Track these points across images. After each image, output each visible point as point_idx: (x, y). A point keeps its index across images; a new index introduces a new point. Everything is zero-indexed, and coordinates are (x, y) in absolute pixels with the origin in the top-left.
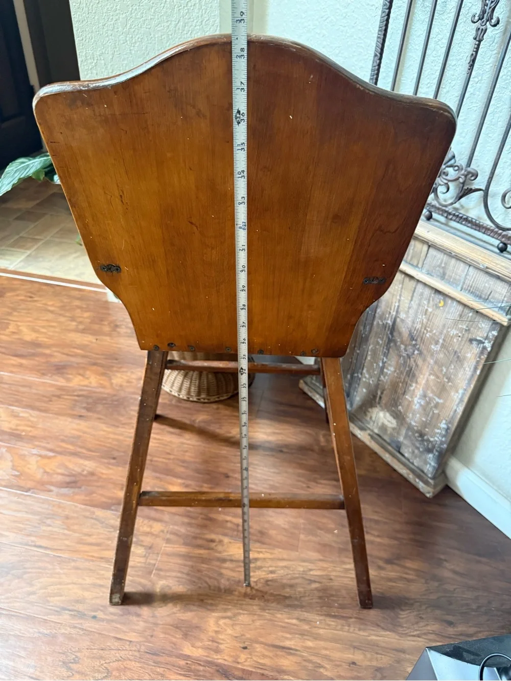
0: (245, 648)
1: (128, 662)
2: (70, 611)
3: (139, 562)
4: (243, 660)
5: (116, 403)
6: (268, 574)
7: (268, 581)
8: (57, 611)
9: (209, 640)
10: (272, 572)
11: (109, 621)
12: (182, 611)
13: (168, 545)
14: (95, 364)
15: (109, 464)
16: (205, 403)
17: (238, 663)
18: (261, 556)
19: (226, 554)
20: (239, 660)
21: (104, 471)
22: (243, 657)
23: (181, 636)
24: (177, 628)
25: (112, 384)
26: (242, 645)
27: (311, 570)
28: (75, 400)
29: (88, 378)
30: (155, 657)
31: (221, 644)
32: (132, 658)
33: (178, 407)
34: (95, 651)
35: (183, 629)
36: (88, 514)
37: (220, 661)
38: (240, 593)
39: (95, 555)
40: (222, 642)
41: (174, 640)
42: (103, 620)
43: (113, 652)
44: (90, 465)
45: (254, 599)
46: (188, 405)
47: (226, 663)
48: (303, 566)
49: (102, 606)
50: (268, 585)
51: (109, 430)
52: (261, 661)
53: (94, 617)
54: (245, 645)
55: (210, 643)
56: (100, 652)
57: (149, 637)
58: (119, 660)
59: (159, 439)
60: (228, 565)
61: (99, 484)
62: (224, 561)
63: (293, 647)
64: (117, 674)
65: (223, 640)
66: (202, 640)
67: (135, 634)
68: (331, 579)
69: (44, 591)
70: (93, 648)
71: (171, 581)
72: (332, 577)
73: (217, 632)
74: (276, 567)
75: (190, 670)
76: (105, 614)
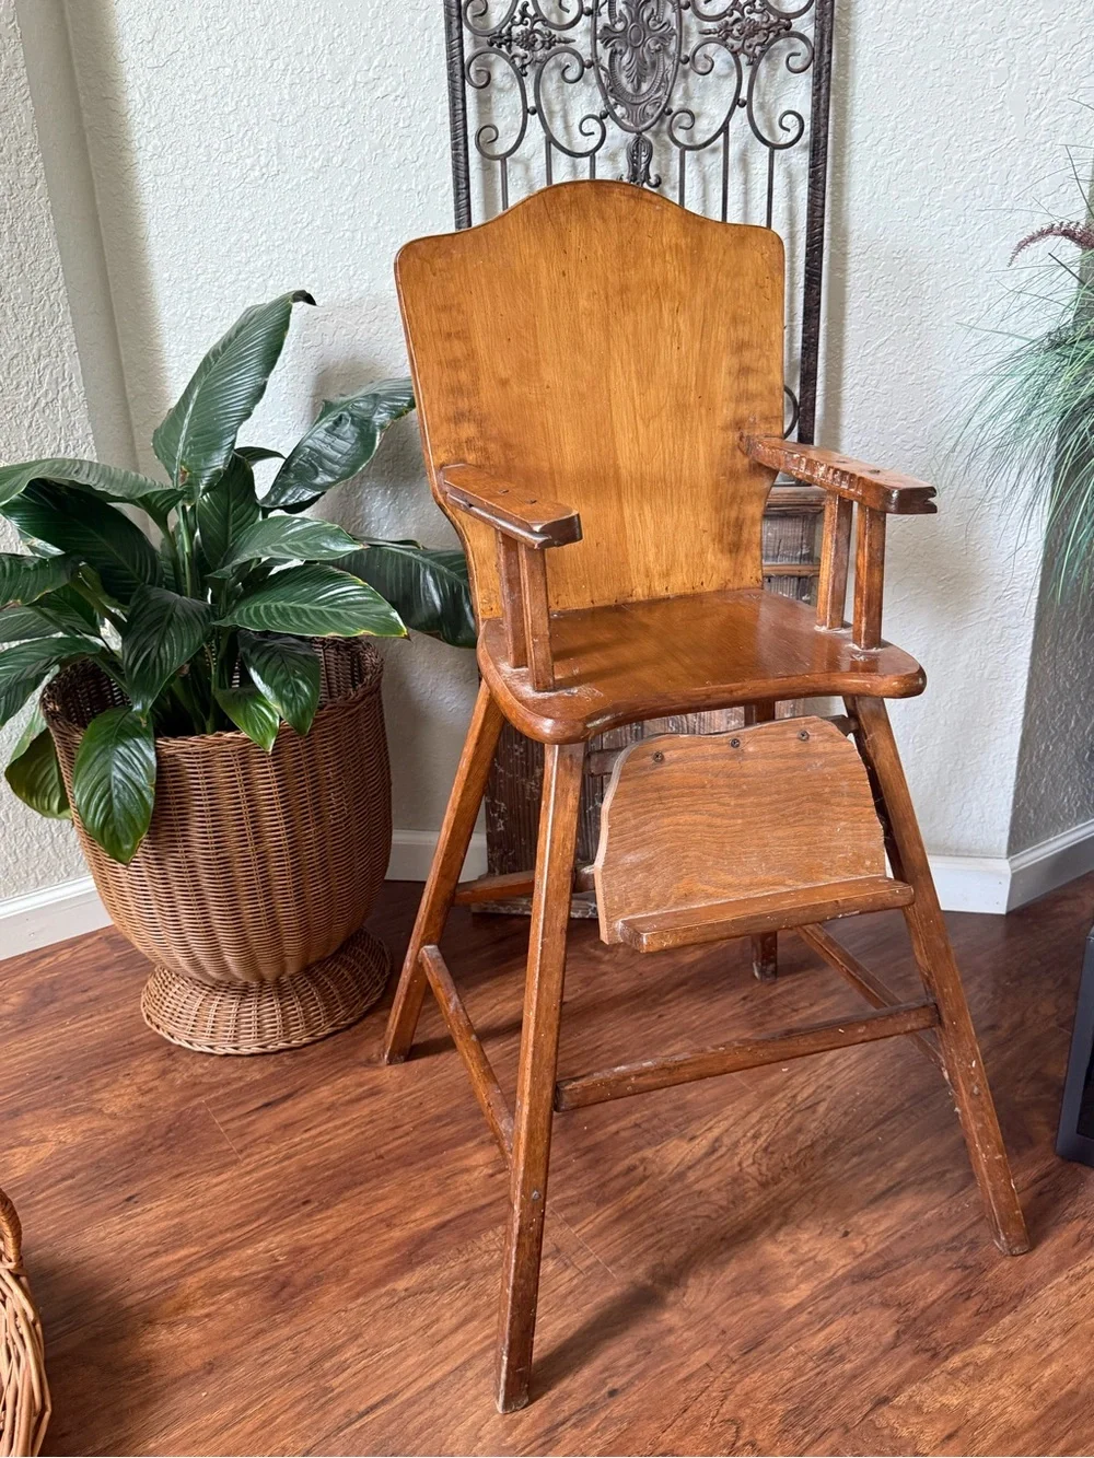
0: (846, 1234)
1: (739, 1386)
2: (563, 1423)
3: (571, 1279)
4: (863, 1247)
5: (171, 1135)
6: (755, 1143)
7: (766, 1149)
8: (544, 1444)
9: (797, 1267)
10: (756, 1137)
11: (641, 1376)
12: (718, 1272)
13: (578, 1227)
14: (16, 1113)
15: (309, 1215)
16: (349, 1027)
17: (861, 1254)
18: (716, 1132)
19: (671, 1168)
20: (859, 1251)
21: (319, 1231)
22: (858, 1244)
23: (758, 1297)
24: (739, 1294)
25: (113, 1116)
26: (839, 1235)
27: (794, 1097)
28: (71, 1188)
29: (43, 1140)
30: (762, 1348)
31: (815, 1256)
32: (735, 1379)
33: (307, 1063)
34: (679, 1422)
35: (748, 1288)
36: (384, 1301)
37: (840, 1273)
38: (754, 1189)
39: (487, 1332)
40: (813, 1253)
41: (755, 1308)
42: (630, 1383)
43: (702, 1398)
44: (276, 1243)
45: (780, 1180)
46: (322, 1048)
47: (849, 1267)
48: (780, 1101)
49: (601, 1372)
50: (772, 1153)
51: (224, 1176)
52: (882, 1228)
53: (613, 1393)
54: (842, 1231)
55: (801, 1269)
56: (685, 1415)
57: (722, 1337)
58: (726, 1398)
59: (345, 1124)
60: (691, 1176)
61: (338, 1251)
62: (681, 1176)
63: (891, 1184)
64: (748, 1411)
65: (810, 1251)
66: (789, 1275)
67: (697, 1353)
68: (829, 1087)
69: (480, 1445)
70: (669, 1422)
71: (650, 1258)
72: (828, 1083)
73: (792, 1251)
74: (752, 1128)
75: (823, 1317)
76: (624, 1374)
